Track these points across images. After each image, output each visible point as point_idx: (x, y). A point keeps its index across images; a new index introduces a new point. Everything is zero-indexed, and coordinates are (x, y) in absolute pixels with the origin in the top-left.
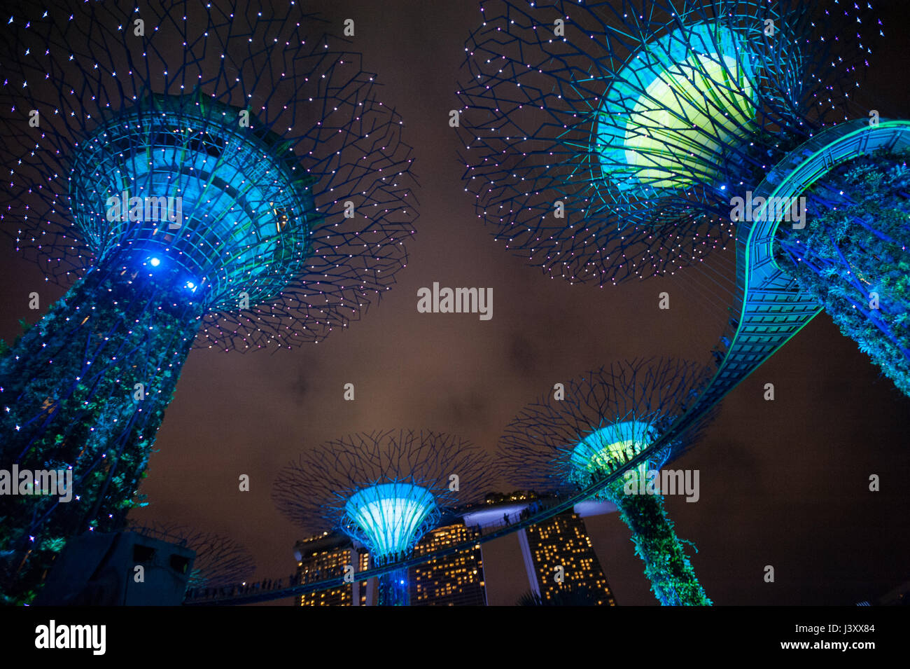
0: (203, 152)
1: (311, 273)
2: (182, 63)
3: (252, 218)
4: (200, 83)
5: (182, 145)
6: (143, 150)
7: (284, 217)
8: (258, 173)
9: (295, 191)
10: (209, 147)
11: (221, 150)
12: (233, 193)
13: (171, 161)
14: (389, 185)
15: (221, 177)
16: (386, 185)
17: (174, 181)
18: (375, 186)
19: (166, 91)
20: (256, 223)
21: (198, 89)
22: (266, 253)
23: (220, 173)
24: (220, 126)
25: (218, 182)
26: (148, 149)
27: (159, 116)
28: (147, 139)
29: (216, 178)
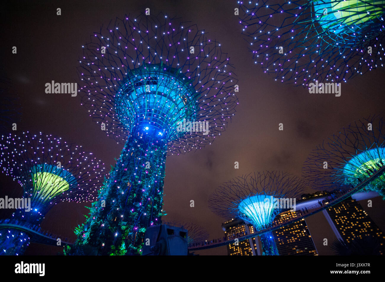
0: (152, 84)
1: (201, 117)
2: (137, 56)
3: (174, 103)
4: (144, 60)
5: (144, 85)
6: (133, 91)
7: (185, 98)
8: (172, 85)
9: (187, 87)
10: (153, 82)
11: (157, 81)
12: (165, 95)
13: (142, 91)
14: (222, 72)
15: (160, 91)
16: (221, 72)
17: (145, 98)
18: (217, 74)
19: (135, 68)
20: (176, 104)
21: (144, 63)
22: (182, 114)
23: (159, 90)
24: (154, 73)
25: (160, 93)
26: (134, 90)
27: (135, 77)
28: (133, 86)
29: (158, 92)
